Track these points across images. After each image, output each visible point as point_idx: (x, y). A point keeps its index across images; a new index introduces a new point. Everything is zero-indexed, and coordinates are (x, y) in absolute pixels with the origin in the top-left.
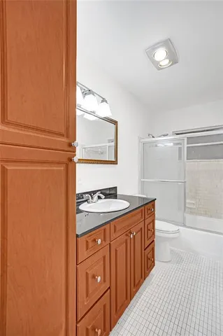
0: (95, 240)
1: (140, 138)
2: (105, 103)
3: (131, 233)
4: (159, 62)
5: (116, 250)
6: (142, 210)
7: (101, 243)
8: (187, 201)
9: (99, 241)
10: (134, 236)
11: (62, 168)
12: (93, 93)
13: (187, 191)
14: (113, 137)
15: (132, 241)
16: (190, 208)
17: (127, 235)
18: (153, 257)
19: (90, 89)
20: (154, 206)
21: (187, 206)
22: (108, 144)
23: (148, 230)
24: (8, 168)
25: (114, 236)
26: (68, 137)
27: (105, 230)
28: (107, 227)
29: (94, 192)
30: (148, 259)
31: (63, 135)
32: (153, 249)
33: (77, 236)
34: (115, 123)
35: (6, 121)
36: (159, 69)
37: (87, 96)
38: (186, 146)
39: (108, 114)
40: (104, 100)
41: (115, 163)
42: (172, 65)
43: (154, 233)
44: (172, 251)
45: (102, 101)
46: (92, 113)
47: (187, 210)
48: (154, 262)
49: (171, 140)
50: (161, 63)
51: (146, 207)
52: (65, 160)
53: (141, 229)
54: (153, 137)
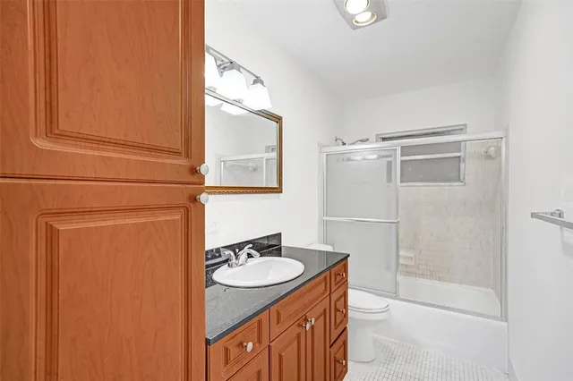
0: (241, 345)
1: (321, 146)
2: (259, 85)
3: (306, 320)
4: (354, 16)
5: (280, 356)
6: (325, 277)
7: (253, 349)
8: (402, 253)
9: (250, 346)
10: (312, 327)
11: (177, 216)
12: (239, 68)
13: (401, 236)
14: (274, 143)
15: (309, 335)
16: (406, 266)
17: (300, 325)
18: (345, 358)
19: (233, 60)
20: (345, 268)
21: (401, 261)
22: (266, 155)
23: (337, 310)
24: (62, 227)
25: (276, 330)
26: (188, 156)
27: (260, 322)
28: (264, 316)
29: (241, 246)
30: (336, 361)
31: (179, 153)
32: (345, 344)
33: (208, 342)
34: (278, 119)
35: (57, 132)
36: (355, 28)
37: (226, 73)
38: (399, 158)
39: (266, 105)
40: (257, 80)
41: (278, 190)
42: (376, 21)
43: (346, 316)
44: (375, 341)
45: (255, 82)
46: (236, 103)
47: (400, 268)
48: (346, 366)
49: (374, 150)
50: (358, 18)
51: (333, 270)
52: (183, 200)
53: (325, 310)
54: (344, 144)
